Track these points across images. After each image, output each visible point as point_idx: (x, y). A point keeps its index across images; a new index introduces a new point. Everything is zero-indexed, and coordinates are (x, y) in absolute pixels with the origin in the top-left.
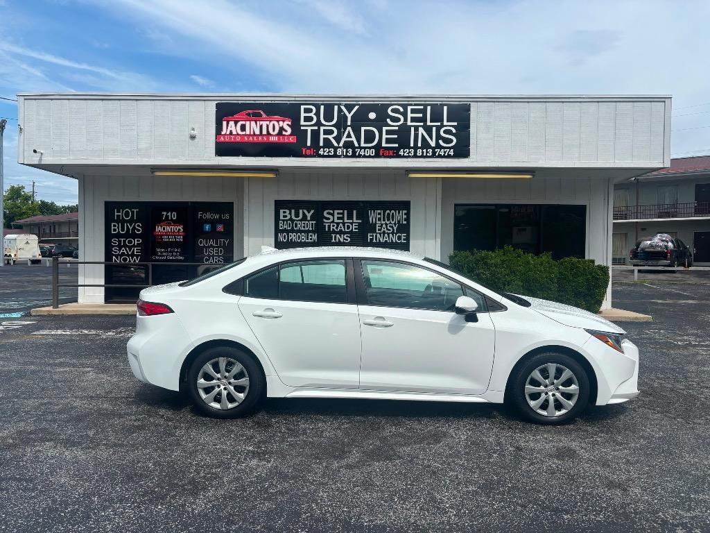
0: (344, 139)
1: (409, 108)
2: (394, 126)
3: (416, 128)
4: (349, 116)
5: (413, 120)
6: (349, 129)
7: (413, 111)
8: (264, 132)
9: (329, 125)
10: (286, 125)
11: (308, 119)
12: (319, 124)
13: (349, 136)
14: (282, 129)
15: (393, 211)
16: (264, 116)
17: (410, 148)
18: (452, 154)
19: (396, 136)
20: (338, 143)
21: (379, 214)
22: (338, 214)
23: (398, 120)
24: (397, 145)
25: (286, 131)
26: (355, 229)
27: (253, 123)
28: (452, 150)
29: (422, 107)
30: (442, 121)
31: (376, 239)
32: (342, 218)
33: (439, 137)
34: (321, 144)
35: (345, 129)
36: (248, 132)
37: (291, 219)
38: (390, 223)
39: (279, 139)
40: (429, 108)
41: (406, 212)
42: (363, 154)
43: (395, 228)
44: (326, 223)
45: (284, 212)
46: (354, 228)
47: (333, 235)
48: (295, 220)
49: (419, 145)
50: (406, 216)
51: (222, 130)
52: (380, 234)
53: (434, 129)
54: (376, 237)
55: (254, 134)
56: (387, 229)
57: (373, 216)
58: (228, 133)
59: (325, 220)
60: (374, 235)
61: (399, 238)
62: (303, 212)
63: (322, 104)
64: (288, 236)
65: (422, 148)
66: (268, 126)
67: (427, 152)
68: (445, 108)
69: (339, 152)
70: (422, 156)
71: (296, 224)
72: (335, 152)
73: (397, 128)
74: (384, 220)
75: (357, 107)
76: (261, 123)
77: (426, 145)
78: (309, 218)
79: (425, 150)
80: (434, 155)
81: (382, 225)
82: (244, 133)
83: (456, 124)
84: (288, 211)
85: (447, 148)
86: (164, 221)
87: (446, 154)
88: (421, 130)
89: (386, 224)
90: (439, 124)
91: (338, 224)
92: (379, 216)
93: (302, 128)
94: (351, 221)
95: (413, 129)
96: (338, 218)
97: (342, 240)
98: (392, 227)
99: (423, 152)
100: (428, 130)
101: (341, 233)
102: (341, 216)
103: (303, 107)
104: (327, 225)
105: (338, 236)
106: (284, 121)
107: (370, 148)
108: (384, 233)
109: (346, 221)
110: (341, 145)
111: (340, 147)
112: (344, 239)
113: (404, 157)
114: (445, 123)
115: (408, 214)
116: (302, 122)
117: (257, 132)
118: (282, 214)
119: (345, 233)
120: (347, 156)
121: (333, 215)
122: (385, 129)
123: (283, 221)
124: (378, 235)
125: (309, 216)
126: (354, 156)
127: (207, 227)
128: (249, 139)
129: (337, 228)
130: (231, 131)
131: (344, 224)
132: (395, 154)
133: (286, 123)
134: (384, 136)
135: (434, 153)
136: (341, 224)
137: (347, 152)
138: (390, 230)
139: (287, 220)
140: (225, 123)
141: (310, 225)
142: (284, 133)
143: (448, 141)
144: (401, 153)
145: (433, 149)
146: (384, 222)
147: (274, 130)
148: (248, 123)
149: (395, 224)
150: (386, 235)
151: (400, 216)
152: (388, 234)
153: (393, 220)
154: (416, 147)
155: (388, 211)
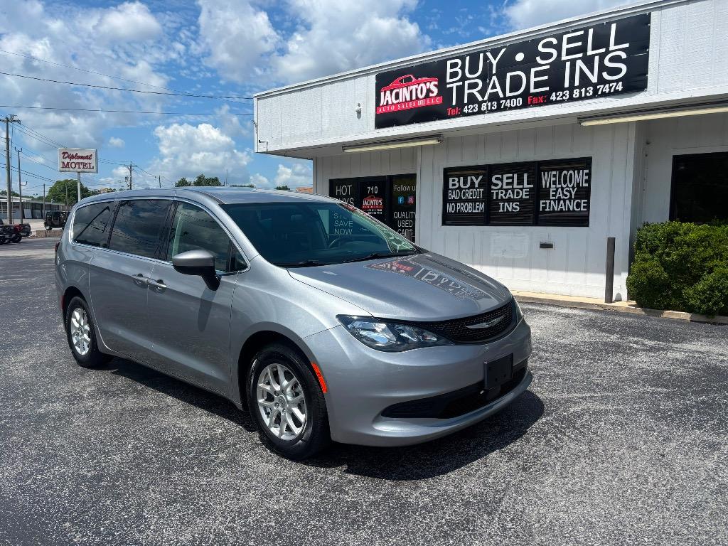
0: (490, 91)
1: (565, 37)
2: (544, 64)
3: (573, 62)
4: (494, 62)
5: (569, 52)
6: (494, 78)
7: (570, 41)
8: (414, 98)
9: (473, 78)
10: (432, 86)
11: (454, 75)
12: (464, 78)
13: (494, 87)
14: (429, 91)
15: (571, 172)
16: (414, 80)
17: (563, 89)
18: (620, 88)
19: (546, 77)
20: (483, 97)
21: (555, 176)
22: (508, 178)
23: (549, 55)
24: (547, 89)
25: (433, 92)
26: (526, 195)
27: (405, 89)
28: (620, 83)
29: (582, 32)
30: (607, 46)
31: (550, 208)
32: (512, 184)
33: (602, 68)
34: (466, 101)
35: (490, 80)
36: (401, 101)
37: (460, 188)
38: (567, 187)
39: (426, 102)
40: (591, 31)
41: (587, 171)
42: (509, 105)
43: (573, 193)
44: (494, 189)
45: (454, 181)
46: (524, 195)
47: (501, 204)
48: (463, 189)
49: (577, 83)
50: (587, 177)
51: (380, 101)
52: (554, 201)
53: (597, 58)
54: (550, 203)
55: (406, 101)
56: (564, 195)
57: (547, 179)
58: (385, 104)
59: (493, 187)
60: (548, 202)
61: (578, 205)
62: (472, 179)
63: (467, 55)
64: (456, 206)
65: (580, 87)
66: (417, 90)
67: (586, 91)
68: (614, 27)
69: (484, 107)
70: (580, 98)
71: (464, 193)
72: (480, 107)
73: (548, 67)
74: (560, 183)
75: (503, 51)
76: (412, 87)
77: (585, 81)
78: (477, 186)
79: (583, 90)
80: (596, 94)
81: (557, 189)
82: (398, 101)
83: (627, 45)
84: (457, 179)
85: (613, 81)
86: (369, 195)
87: (612, 91)
88: (579, 64)
89: (562, 189)
90: (603, 50)
91: (507, 190)
92: (554, 179)
93: (448, 86)
94: (521, 187)
95: (568, 64)
96: (508, 184)
97: (510, 209)
98: (569, 192)
99: (581, 93)
100: (589, 61)
101: (509, 200)
102: (510, 181)
103: (449, 63)
104: (495, 192)
105: (506, 204)
106: (430, 82)
107: (516, 97)
108: (559, 199)
109: (515, 186)
110: (486, 98)
111: (485, 102)
112: (513, 208)
113: (557, 102)
114: (612, 47)
115: (589, 175)
116: (448, 80)
117: (408, 99)
118: (451, 183)
119: (514, 200)
120: (492, 111)
121: (501, 180)
122: (533, 70)
123: (452, 190)
124: (552, 202)
125: (477, 182)
126: (499, 109)
127: (401, 200)
128: (401, 106)
129: (505, 195)
130: (387, 101)
131: (513, 189)
132: (545, 100)
133: (433, 83)
134: (533, 80)
135: (596, 91)
136: (510, 191)
137: (492, 106)
138: (566, 196)
139: (456, 189)
140: (382, 94)
141: (478, 192)
142: (431, 95)
143: (616, 71)
144: (553, 97)
145: (595, 85)
146: (560, 186)
147: (422, 94)
148: (401, 90)
149: (573, 188)
150: (562, 202)
151: (579, 177)
152: (564, 200)
153: (570, 183)
154: (572, 88)
155: (565, 172)
